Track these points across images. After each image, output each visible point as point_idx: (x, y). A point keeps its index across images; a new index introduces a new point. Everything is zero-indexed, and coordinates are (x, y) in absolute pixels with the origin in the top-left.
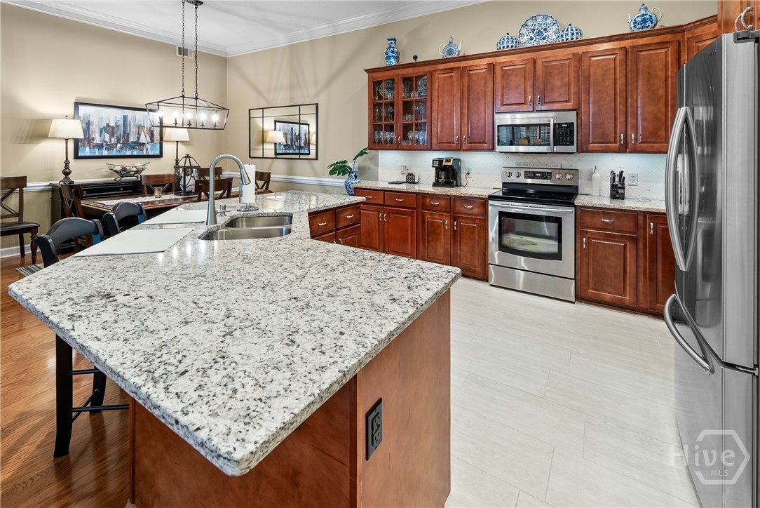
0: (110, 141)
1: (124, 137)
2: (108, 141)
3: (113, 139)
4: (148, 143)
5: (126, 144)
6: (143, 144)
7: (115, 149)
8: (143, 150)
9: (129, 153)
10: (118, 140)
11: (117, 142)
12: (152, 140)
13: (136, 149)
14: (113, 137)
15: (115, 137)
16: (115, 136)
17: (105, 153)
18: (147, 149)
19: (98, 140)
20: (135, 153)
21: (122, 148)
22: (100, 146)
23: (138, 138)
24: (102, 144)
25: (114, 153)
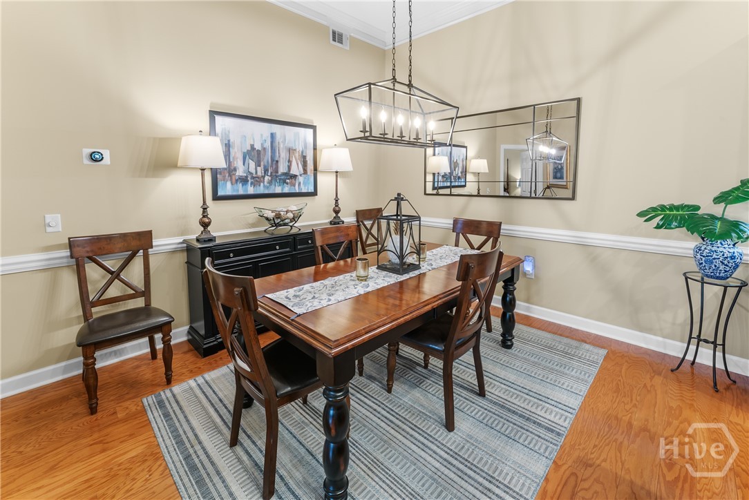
0: (256, 173)
1: (272, 166)
2: (254, 172)
3: (259, 168)
4: (301, 175)
5: (275, 177)
6: (295, 176)
7: (262, 184)
8: (294, 186)
9: (278, 190)
10: (266, 171)
11: (265, 173)
12: (305, 171)
13: (287, 184)
14: (260, 166)
15: (262, 166)
16: (262, 163)
17: (251, 190)
18: (299, 184)
19: (241, 172)
20: (287, 190)
21: (270, 182)
22: (244, 180)
23: (289, 168)
24: (247, 177)
25: (261, 190)
